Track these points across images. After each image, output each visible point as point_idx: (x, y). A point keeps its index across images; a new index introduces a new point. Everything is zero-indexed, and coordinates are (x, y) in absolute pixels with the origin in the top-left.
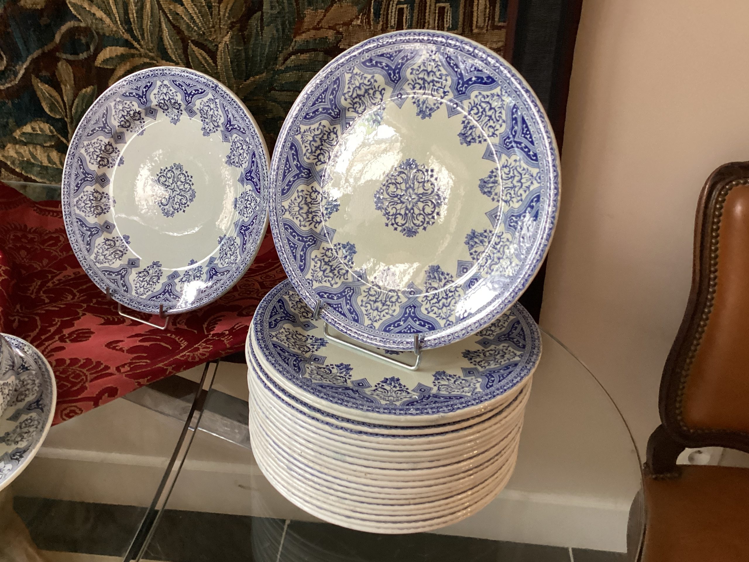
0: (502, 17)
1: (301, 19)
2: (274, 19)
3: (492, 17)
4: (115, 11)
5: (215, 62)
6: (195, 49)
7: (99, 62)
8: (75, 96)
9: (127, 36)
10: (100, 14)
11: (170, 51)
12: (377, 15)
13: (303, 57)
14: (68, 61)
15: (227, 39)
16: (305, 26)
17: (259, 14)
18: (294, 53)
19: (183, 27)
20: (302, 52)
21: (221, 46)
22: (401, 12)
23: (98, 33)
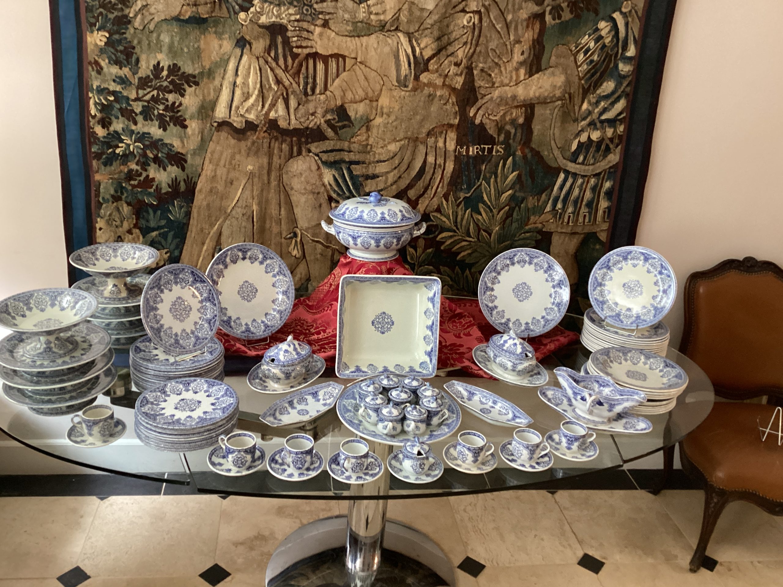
0: (608, 218)
1: (529, 219)
2: (517, 220)
3: (604, 218)
4: (451, 218)
5: (490, 237)
6: (484, 233)
7: (438, 239)
8: (423, 253)
9: (455, 228)
10: (444, 219)
11: (471, 234)
12: (560, 218)
13: (528, 234)
14: (424, 238)
15: (497, 228)
16: (530, 222)
17: (510, 218)
18: (524, 233)
19: (480, 224)
20: (527, 232)
21: (494, 231)
22: (569, 217)
23: (441, 227)
